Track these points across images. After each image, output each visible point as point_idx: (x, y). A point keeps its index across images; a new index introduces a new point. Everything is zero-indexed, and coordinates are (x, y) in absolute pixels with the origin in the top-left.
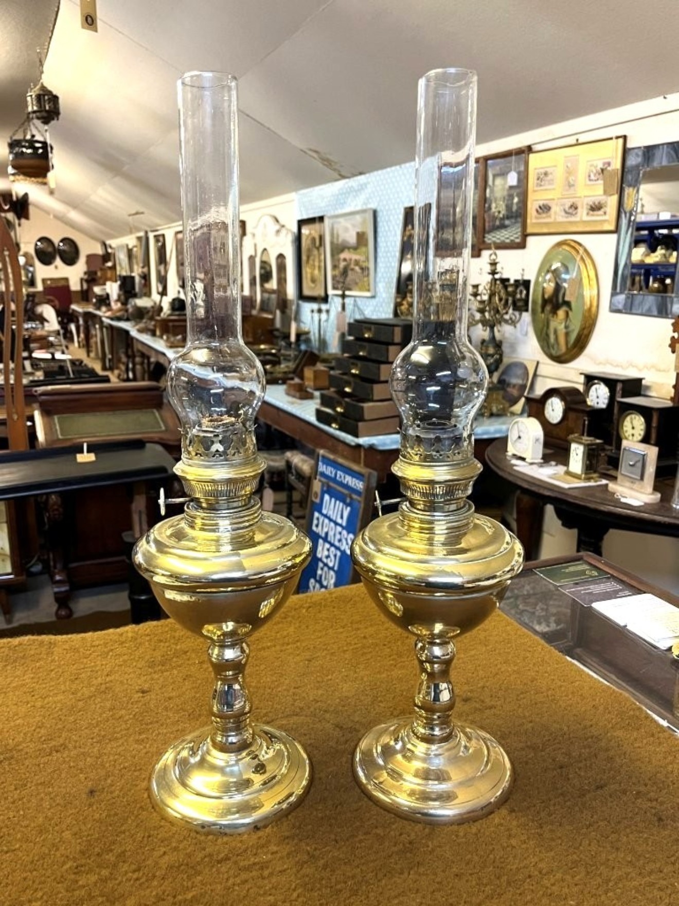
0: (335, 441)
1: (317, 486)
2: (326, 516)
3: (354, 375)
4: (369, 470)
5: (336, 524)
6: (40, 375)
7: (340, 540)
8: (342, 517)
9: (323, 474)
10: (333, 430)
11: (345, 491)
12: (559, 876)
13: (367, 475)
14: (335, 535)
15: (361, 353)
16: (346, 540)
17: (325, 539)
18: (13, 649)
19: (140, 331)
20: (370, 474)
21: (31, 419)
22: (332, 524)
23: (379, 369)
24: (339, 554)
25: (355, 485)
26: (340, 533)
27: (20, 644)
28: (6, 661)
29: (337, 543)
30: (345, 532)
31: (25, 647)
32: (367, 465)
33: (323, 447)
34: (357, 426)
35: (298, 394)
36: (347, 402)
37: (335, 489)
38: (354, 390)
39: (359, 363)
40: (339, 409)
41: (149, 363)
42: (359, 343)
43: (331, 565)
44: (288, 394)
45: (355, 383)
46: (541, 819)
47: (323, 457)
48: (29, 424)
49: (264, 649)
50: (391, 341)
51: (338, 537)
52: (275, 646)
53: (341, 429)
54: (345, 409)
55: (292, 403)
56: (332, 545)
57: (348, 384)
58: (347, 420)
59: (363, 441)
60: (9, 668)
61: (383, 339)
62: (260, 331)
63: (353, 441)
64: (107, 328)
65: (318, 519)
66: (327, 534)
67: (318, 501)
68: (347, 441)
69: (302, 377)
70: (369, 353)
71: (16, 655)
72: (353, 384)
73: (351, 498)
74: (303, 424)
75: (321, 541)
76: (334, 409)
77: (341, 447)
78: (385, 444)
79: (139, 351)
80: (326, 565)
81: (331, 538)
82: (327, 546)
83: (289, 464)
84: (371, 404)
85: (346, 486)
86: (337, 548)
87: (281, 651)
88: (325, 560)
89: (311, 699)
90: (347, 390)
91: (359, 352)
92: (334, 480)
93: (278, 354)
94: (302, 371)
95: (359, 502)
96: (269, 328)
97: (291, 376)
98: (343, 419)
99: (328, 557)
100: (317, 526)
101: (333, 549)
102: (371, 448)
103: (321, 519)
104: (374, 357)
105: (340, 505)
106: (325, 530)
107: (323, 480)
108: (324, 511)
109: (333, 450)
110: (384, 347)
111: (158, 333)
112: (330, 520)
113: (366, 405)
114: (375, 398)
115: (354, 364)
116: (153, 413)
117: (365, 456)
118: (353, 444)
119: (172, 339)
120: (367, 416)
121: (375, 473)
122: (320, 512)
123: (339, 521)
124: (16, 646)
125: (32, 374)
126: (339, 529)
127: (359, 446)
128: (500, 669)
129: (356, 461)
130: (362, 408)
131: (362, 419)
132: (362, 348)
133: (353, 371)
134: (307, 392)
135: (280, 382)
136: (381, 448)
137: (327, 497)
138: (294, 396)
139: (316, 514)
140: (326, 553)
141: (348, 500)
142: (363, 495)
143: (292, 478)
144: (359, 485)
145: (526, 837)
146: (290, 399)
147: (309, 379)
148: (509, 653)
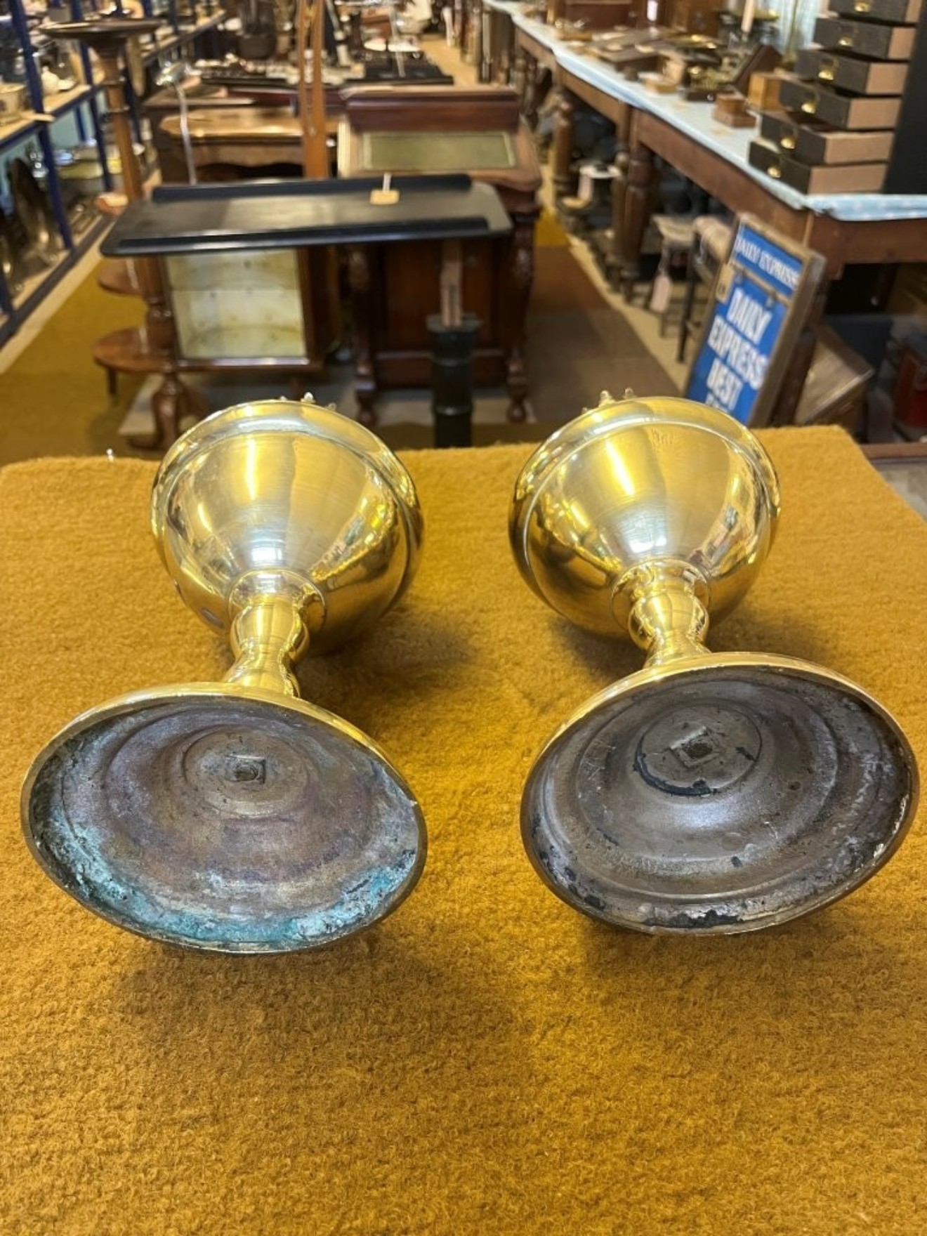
0: (770, 201)
1: (728, 274)
2: (731, 325)
3: (825, 83)
4: (813, 253)
5: (745, 338)
6: (358, 70)
7: (745, 365)
8: (755, 328)
9: (741, 257)
10: (769, 179)
11: (767, 287)
12: (858, 1135)
13: (806, 263)
14: (738, 356)
15: (843, 43)
16: (754, 365)
17: (724, 361)
18: (74, 474)
19: (529, 15)
20: (813, 261)
21: (334, 137)
22: (738, 339)
23: (867, 70)
24: (739, 385)
25: (785, 276)
26: (747, 354)
27: (88, 468)
28: (60, 490)
29: (740, 369)
30: (754, 354)
31: (93, 473)
32: (813, 245)
33: (750, 209)
34: (809, 174)
35: (730, 118)
36: (802, 132)
37: (752, 281)
38: (818, 109)
39: (836, 61)
40: (787, 143)
41: (536, 71)
42: (844, 23)
43: (725, 399)
44: (717, 118)
45: (823, 96)
46: (864, 987)
47: (747, 227)
48: (330, 143)
49: (459, 530)
50: (899, 19)
51: (743, 358)
52: (479, 529)
53: (784, 178)
54: (797, 143)
55: (717, 133)
56: (732, 370)
57: (810, 97)
58: (797, 164)
59: (816, 201)
60: (61, 502)
61: (887, 16)
62: (699, 15)
63: (798, 200)
64: (488, 12)
65: (719, 329)
66: (727, 353)
67: (723, 299)
68: (789, 201)
69: (745, 91)
70: (857, 42)
71: (76, 484)
72: (818, 98)
73: (775, 299)
74: (726, 169)
75: (717, 363)
76: (777, 141)
77: (778, 212)
78: (850, 210)
79: (523, 48)
80: (718, 399)
81: (732, 360)
82: (725, 370)
83: (698, 237)
84: (840, 136)
85: (771, 279)
86: (739, 376)
87: (486, 540)
88: (717, 392)
89: (500, 637)
90: (807, 108)
91: (839, 39)
92: (755, 267)
93: (719, 52)
94: (748, 81)
95: (786, 306)
96: (716, 9)
97: (731, 88)
98: (791, 161)
99: (723, 388)
100: (716, 338)
101: (732, 377)
102: (826, 217)
103: (725, 327)
104: (863, 49)
105: (756, 308)
106: (727, 346)
107: (739, 266)
108: (731, 317)
109: (765, 216)
110: (884, 29)
111: (550, 17)
112: (737, 331)
113: (831, 137)
114: (851, 125)
115: (828, 63)
116: (501, 137)
117: (814, 229)
118: (797, 206)
119: (568, 26)
120: (830, 157)
121: (822, 259)
122: (724, 315)
123: (750, 334)
124: (80, 470)
125: (348, 68)
126: (747, 346)
127: (806, 211)
128: (886, 642)
129: (796, 236)
130: (824, 141)
131: (820, 163)
132: (846, 32)
133: (824, 75)
134: (748, 115)
135: (709, 97)
136: (843, 217)
137: (739, 294)
138: (724, 122)
139: (718, 321)
140: (721, 381)
141: (769, 302)
142: (794, 296)
143: (699, 261)
144: (791, 277)
145: (816, 1024)
146: (717, 126)
147: (756, 95)
148: (915, 613)
